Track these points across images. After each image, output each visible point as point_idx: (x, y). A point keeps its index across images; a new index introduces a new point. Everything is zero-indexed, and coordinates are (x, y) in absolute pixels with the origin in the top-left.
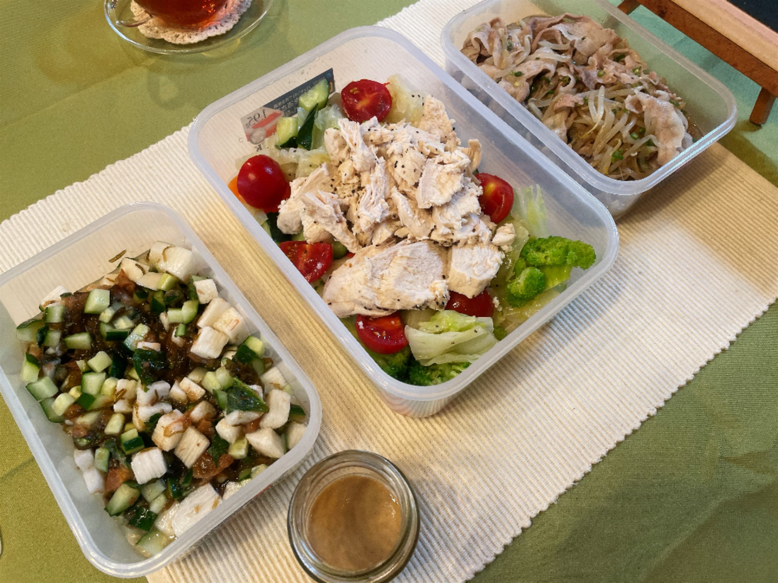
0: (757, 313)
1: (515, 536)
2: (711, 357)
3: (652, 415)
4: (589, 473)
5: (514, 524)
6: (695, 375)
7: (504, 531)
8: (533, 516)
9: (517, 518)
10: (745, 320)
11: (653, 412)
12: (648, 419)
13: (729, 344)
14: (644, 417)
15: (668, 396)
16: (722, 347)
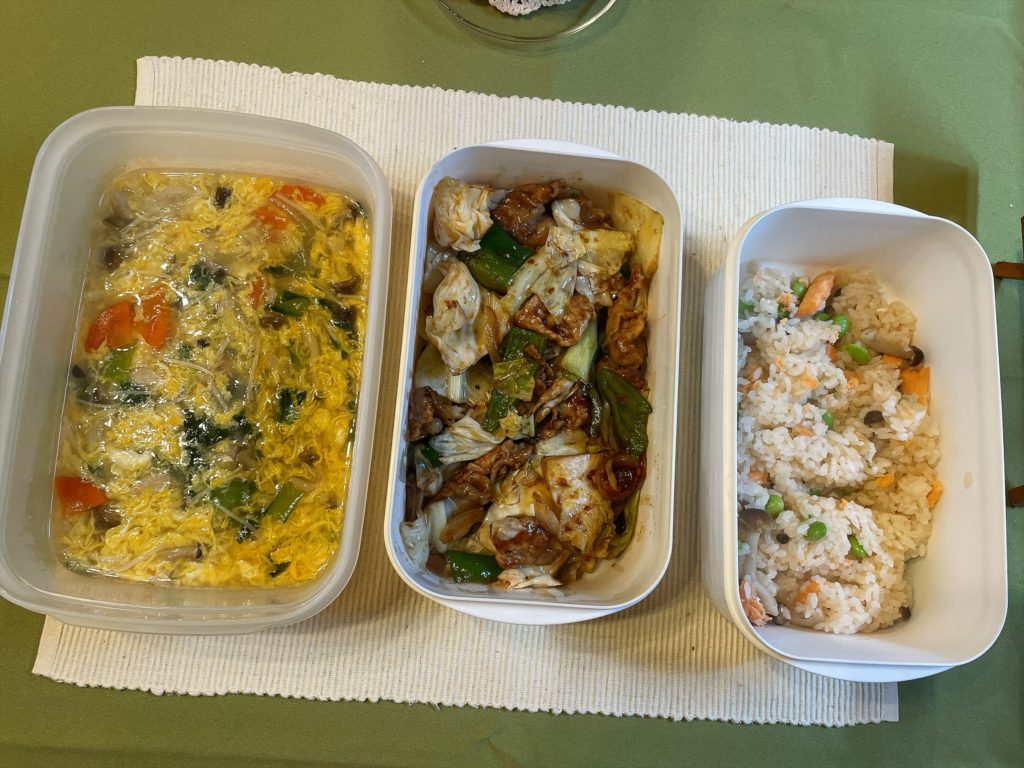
0: (736, 718)
1: (357, 699)
2: (654, 715)
3: (554, 712)
4: (458, 707)
6: (624, 716)
8: (384, 698)
9: (370, 690)
10: (718, 714)
11: (557, 711)
12: (547, 713)
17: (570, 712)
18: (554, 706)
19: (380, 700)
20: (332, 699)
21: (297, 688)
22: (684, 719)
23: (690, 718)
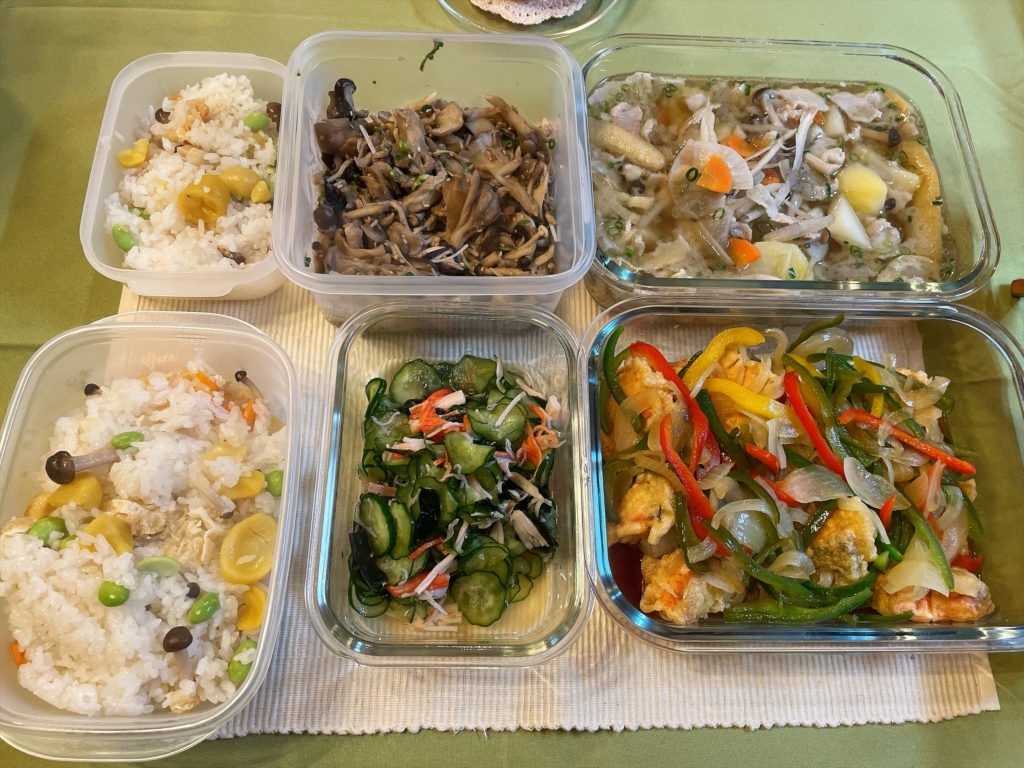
1: (394, 730)
2: (727, 724)
4: (510, 732)
5: (401, 718)
7: (388, 718)
8: (426, 726)
9: (409, 717)
10: (800, 716)
12: (607, 731)
14: (606, 726)
15: (646, 725)
16: (748, 725)
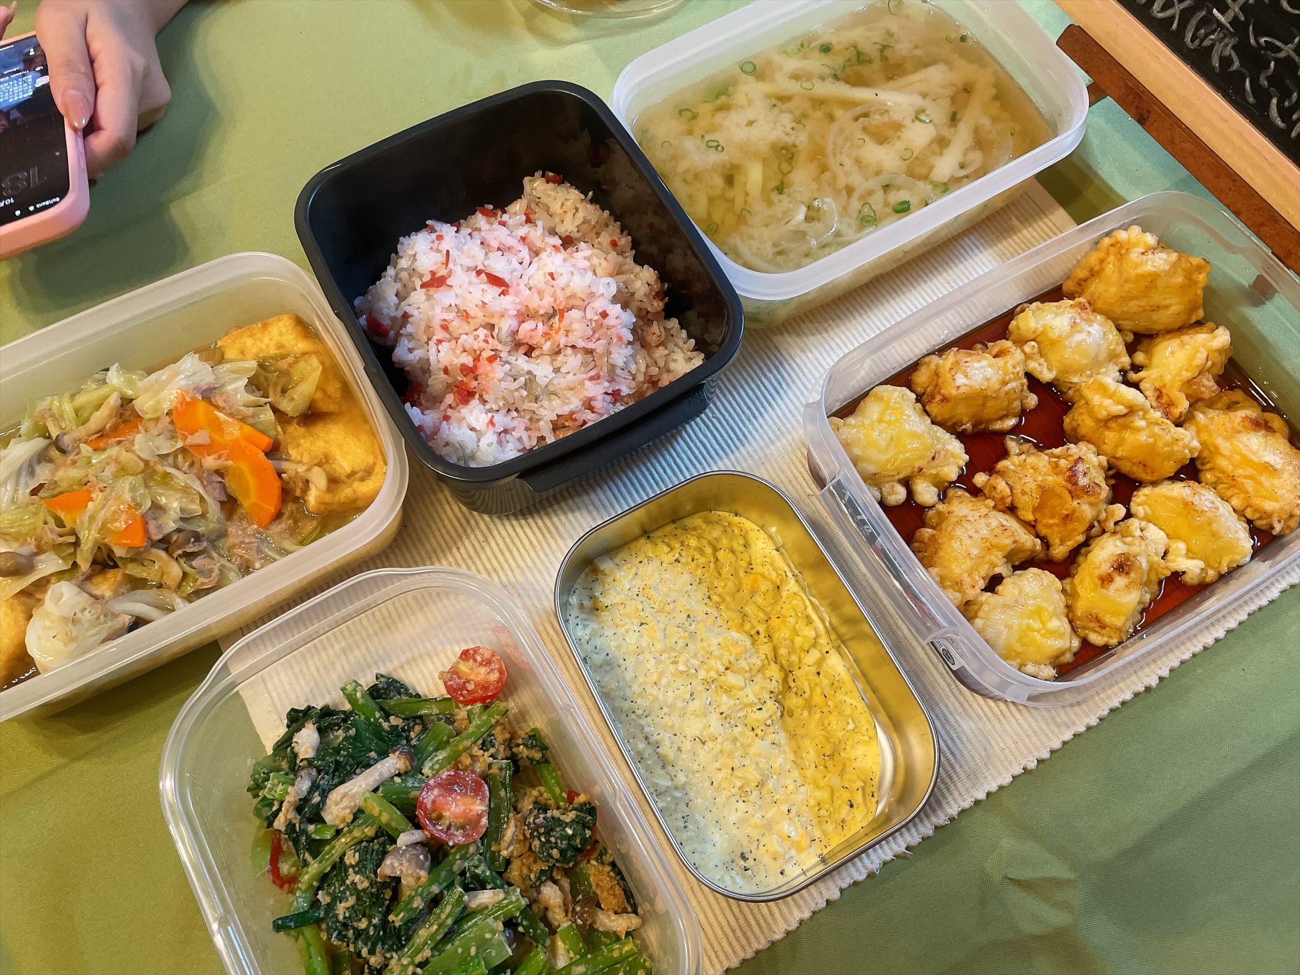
0: (1208, 641)
3: (1029, 768)
6: (1101, 719)
11: (1032, 765)
13: (1158, 681)
17: (1046, 755)
18: (1024, 762)
19: (842, 891)
20: (790, 929)
21: (743, 947)
22: (1161, 679)
23: (1165, 673)
